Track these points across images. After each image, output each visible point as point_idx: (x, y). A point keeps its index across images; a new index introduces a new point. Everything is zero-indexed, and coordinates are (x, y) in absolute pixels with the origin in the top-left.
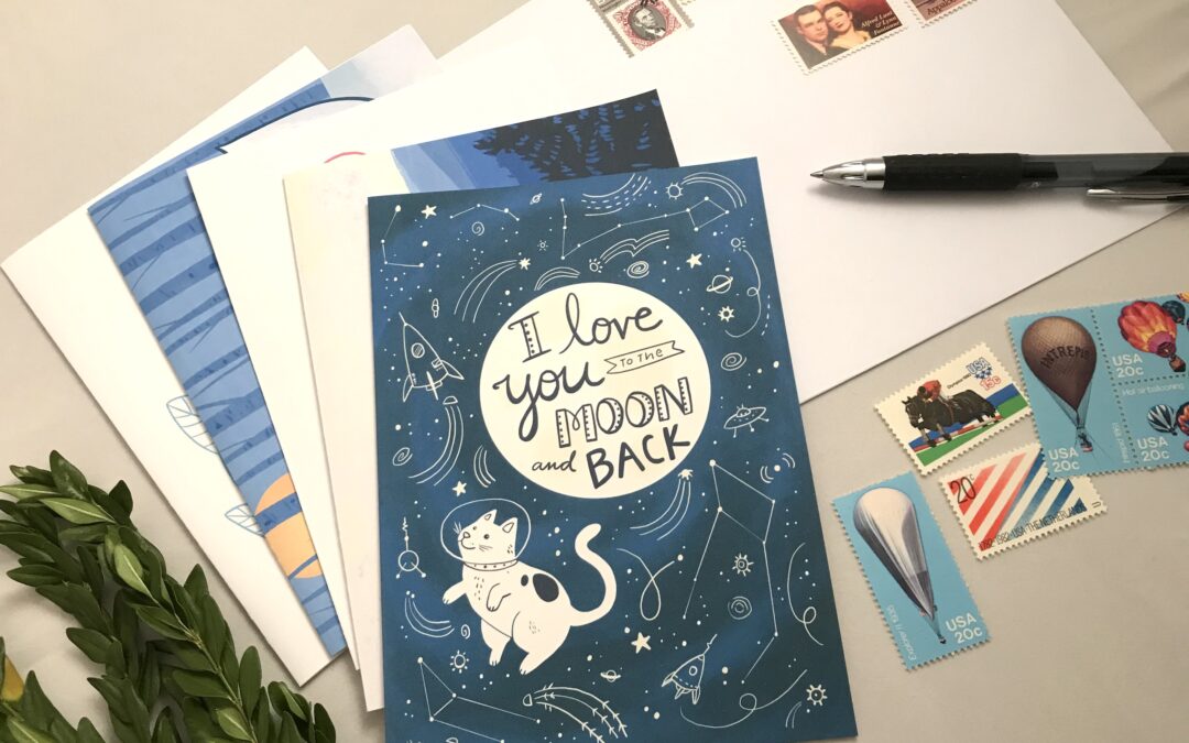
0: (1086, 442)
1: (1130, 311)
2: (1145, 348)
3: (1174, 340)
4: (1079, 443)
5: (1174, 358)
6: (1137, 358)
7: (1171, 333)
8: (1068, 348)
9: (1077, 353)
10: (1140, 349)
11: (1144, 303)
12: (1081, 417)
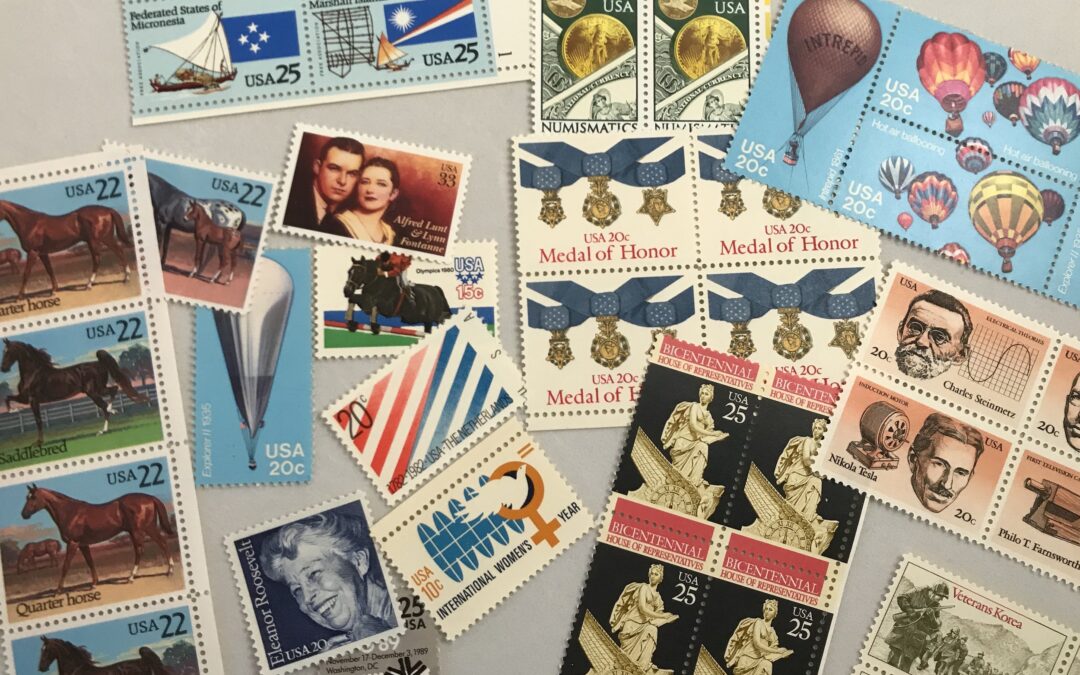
0: (794, 152)
1: (944, 40)
2: (933, 88)
3: (970, 98)
4: (784, 150)
5: (957, 117)
6: (916, 94)
7: (972, 89)
8: (848, 41)
9: (854, 51)
10: (926, 87)
11: (966, 40)
12: (807, 123)
